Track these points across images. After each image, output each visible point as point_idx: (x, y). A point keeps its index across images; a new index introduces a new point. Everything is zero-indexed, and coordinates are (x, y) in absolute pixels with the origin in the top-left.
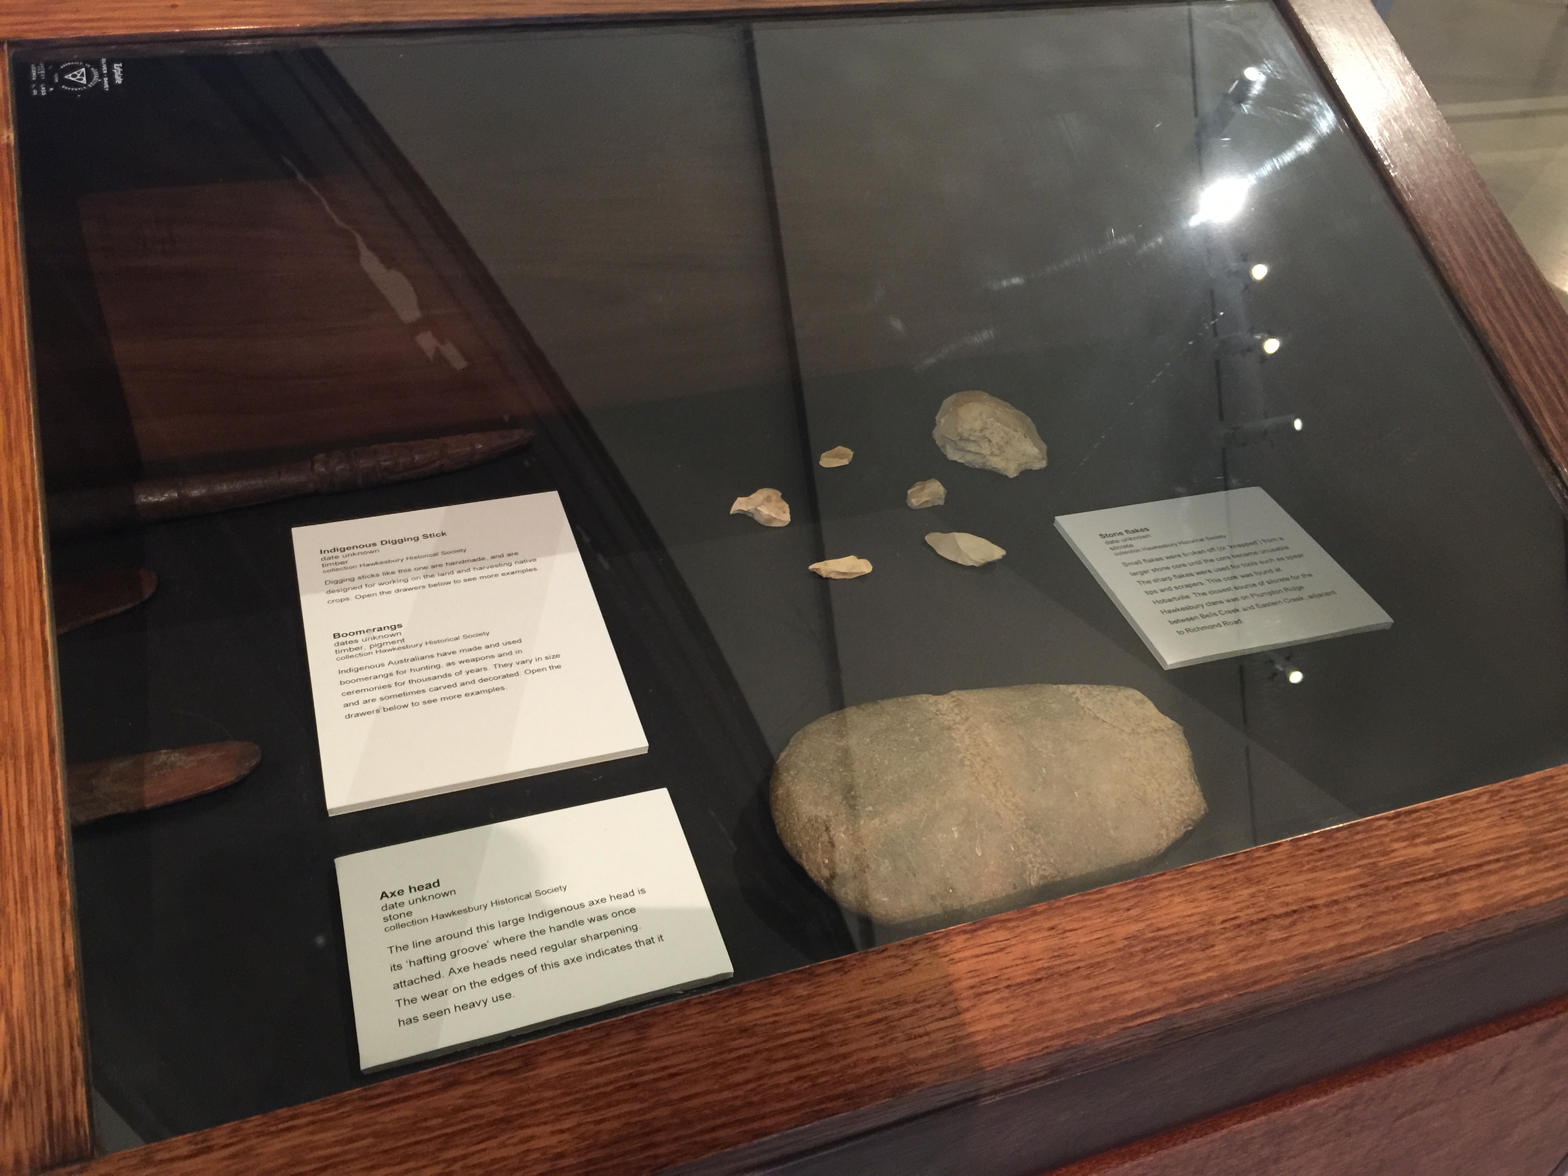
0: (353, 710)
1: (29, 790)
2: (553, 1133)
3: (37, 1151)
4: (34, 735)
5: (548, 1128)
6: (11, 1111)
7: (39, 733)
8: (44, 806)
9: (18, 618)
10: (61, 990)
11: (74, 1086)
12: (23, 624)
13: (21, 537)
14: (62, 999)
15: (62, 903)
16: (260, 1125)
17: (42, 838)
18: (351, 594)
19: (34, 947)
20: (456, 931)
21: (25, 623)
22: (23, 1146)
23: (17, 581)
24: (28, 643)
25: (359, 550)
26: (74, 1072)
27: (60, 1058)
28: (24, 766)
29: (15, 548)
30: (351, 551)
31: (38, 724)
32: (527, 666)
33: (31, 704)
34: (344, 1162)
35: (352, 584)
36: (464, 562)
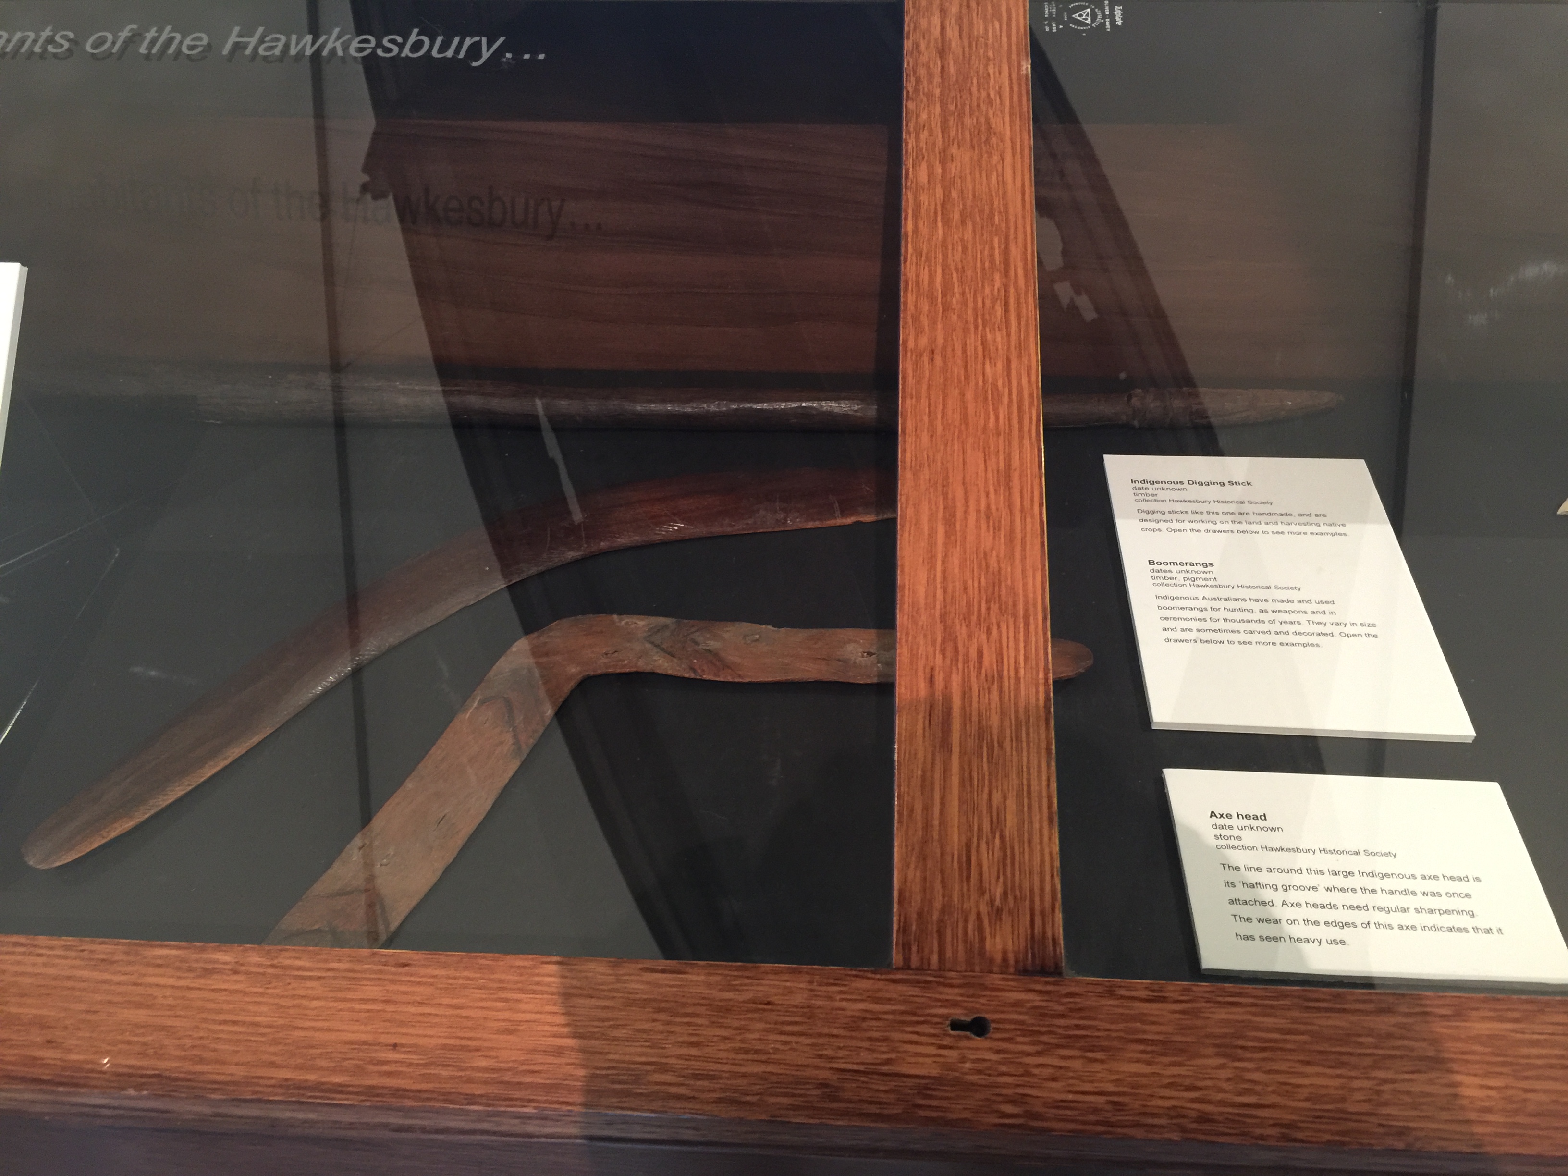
0: (1170, 635)
1: (1025, 647)
2: (1482, 1087)
3: (1021, 956)
4: (1031, 602)
5: (1478, 1081)
6: (1001, 915)
7: (1035, 599)
8: (1037, 665)
9: (1022, 497)
10: (1046, 824)
11: (1053, 909)
12: (1025, 503)
13: (1026, 429)
14: (1046, 832)
15: (1048, 750)
16: (1209, 992)
17: (1034, 690)
18: (1162, 525)
19: (1025, 782)
20: (1286, 867)
21: (1027, 504)
22: (1010, 947)
23: (1022, 465)
24: (1028, 520)
25: (1167, 486)
26: (1054, 898)
27: (1042, 881)
28: (1022, 625)
29: (1021, 438)
30: (1160, 486)
31: (1035, 593)
32: (1341, 628)
33: (1030, 573)
34: (1282, 1049)
35: (1164, 517)
36: (1270, 514)
